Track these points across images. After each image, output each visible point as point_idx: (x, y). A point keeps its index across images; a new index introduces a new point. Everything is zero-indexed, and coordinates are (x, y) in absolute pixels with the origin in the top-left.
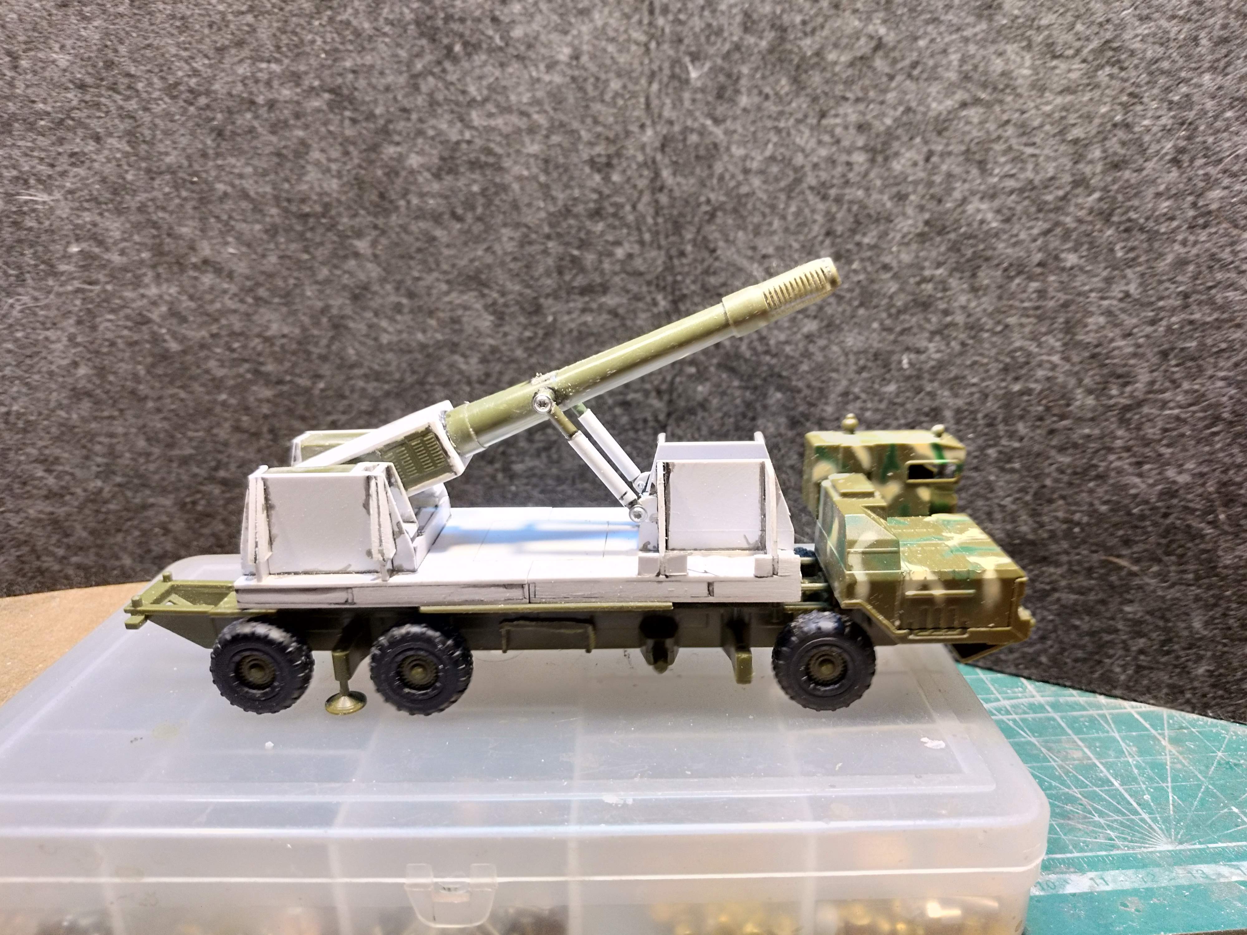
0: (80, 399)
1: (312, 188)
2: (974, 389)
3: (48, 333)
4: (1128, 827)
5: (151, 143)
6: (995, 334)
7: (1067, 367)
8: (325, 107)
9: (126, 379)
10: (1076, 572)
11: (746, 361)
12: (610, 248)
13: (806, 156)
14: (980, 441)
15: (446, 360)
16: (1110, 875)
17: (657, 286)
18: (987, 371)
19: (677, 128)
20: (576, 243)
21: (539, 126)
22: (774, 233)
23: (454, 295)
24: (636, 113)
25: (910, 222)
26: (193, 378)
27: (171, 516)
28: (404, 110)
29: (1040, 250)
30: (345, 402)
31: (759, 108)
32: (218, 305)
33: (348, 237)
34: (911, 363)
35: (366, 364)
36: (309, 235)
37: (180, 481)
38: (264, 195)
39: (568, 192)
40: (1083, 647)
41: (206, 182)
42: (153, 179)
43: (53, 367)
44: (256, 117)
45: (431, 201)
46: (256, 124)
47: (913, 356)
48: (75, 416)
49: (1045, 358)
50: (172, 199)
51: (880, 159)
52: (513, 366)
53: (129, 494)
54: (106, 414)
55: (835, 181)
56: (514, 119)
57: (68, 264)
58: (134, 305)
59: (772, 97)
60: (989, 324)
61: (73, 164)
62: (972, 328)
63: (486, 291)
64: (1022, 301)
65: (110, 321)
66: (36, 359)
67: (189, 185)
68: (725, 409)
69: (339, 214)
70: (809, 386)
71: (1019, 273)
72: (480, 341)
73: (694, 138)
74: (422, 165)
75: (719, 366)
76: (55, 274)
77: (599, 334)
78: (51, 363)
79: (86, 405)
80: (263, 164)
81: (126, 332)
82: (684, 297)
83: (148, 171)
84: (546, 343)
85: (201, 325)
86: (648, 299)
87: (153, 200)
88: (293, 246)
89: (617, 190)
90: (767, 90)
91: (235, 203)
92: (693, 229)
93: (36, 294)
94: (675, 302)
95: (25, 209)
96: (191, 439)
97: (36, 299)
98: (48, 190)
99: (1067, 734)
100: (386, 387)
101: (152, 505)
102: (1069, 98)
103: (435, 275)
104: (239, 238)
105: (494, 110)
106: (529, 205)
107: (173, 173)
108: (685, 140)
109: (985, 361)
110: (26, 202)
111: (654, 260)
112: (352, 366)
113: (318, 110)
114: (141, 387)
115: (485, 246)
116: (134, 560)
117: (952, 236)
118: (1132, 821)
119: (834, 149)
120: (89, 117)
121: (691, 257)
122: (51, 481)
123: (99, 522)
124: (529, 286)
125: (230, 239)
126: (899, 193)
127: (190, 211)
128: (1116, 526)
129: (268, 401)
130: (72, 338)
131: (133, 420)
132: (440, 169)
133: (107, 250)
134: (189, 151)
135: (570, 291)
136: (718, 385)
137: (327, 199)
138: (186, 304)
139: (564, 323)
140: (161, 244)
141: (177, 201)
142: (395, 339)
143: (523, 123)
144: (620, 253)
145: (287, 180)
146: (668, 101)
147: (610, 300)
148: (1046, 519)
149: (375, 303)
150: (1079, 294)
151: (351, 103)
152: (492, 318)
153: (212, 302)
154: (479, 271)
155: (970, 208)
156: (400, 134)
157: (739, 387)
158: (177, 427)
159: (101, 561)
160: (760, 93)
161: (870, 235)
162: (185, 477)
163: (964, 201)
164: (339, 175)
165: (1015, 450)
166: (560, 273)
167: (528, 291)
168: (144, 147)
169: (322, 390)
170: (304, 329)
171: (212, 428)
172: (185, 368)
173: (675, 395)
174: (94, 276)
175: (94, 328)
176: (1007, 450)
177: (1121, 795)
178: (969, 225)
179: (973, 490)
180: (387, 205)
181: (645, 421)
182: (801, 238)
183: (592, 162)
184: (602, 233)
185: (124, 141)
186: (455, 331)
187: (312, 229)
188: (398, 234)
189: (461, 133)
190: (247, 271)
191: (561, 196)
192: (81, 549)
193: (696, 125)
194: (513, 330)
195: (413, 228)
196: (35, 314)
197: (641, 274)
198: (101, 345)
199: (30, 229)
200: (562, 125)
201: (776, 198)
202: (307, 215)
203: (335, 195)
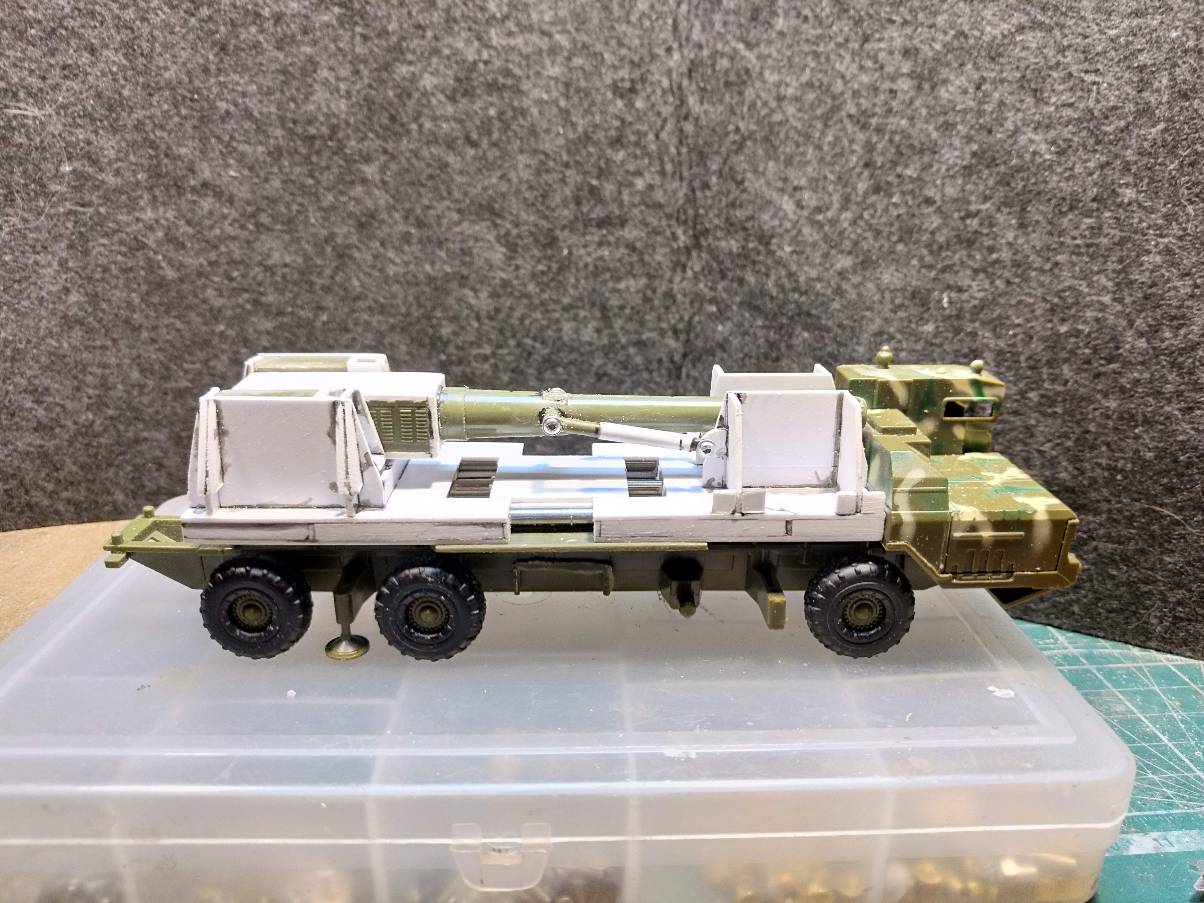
0: (70, 328)
1: (319, 108)
2: (1018, 330)
3: (38, 257)
4: (1184, 784)
5: (149, 57)
6: (1042, 271)
7: (1119, 307)
8: (334, 22)
9: (119, 308)
10: (1115, 520)
11: (772, 298)
12: (630, 178)
13: (846, 83)
14: (1022, 385)
15: (455, 294)
16: (1174, 835)
17: (678, 219)
18: (1033, 311)
19: (705, 52)
20: (595, 172)
21: (561, 47)
22: (809, 162)
23: (465, 225)
24: (663, 36)
25: (957, 153)
26: (189, 307)
27: (165, 451)
28: (418, 27)
29: (1096, 184)
30: (349, 336)
31: (796, 31)
32: (217, 232)
33: (355, 161)
34: (950, 302)
35: (371, 296)
36: (314, 159)
37: (175, 414)
38: (268, 115)
39: (590, 117)
40: (1119, 598)
41: (207, 99)
42: (150, 95)
43: (44, 293)
44: (262, 31)
45: (444, 126)
46: (261, 38)
47: (953, 295)
48: (65, 345)
49: (1094, 298)
50: (171, 117)
51: (926, 86)
52: (525, 301)
53: (121, 427)
54: (98, 343)
55: (877, 110)
56: (535, 38)
57: (61, 183)
58: (129, 230)
59: (811, 20)
60: (1037, 262)
61: (66, 77)
62: (1019, 266)
63: (499, 221)
64: (1074, 238)
65: (104, 245)
66: (24, 285)
67: (189, 102)
68: (746, 350)
69: (348, 137)
70: (840, 325)
71: (1072, 208)
72: (492, 274)
73: (724, 63)
74: (436, 87)
75: (741, 304)
76: (47, 195)
77: (616, 270)
78: (41, 288)
79: (77, 333)
80: (267, 82)
81: (120, 258)
82: (706, 232)
83: (146, 86)
84: (560, 278)
85: (198, 253)
86: (668, 233)
87: (151, 118)
88: (297, 170)
89: (640, 117)
90: (807, 12)
91: (238, 123)
92: (719, 159)
93: (26, 215)
94: (696, 237)
95: (14, 123)
96: (186, 372)
97: (25, 221)
98: (39, 103)
99: (1105, 687)
100: (391, 320)
101: (145, 439)
102: (1136, 22)
103: (447, 203)
104: (241, 158)
105: (513, 28)
106: (548, 131)
107: (173, 89)
108: (713, 65)
109: (1031, 300)
110: (15, 116)
111: (675, 192)
112: (356, 298)
113: (328, 25)
114: (135, 316)
115: (499, 174)
116: (127, 495)
117: (1002, 168)
118: (1187, 778)
119: (877, 75)
120: (83, 26)
121: (715, 189)
122: (41, 412)
123: (89, 456)
124: (546, 218)
125: (231, 161)
126: (946, 122)
127: (190, 130)
128: (1161, 473)
129: (268, 333)
130: (63, 263)
131: (127, 351)
132: (455, 90)
133: (101, 170)
134: (189, 66)
135: (587, 223)
136: (740, 325)
137: (334, 121)
138: (184, 229)
139: (580, 257)
140: (159, 164)
141: (176, 119)
142: (402, 270)
143: (544, 44)
144: (640, 184)
145: (293, 99)
146: (697, 24)
147: (630, 233)
148: (1087, 465)
149: (383, 232)
150: (1136, 232)
151: (362, 18)
152: (504, 250)
153: (211, 227)
154: (492, 200)
155: (1022, 139)
156: (414, 52)
157: (764, 327)
158: (172, 359)
159: (92, 496)
160: (799, 15)
161: (912, 167)
162: (179, 411)
163: (1016, 132)
164: (348, 95)
165: (1058, 393)
166: (578, 203)
167: (544, 223)
168: (142, 60)
169: (324, 323)
170: (307, 258)
171: (208, 360)
172: (181, 296)
173: (692, 336)
174: (87, 198)
175: (86, 253)
176: (1051, 394)
177: (1171, 751)
178: (1020, 157)
179: (1013, 434)
180: (398, 128)
181: (660, 361)
182: (837, 168)
183: (615, 88)
184: (623, 162)
185: (120, 55)
186: (464, 263)
187: (318, 153)
188: (408, 160)
189: (479, 53)
190: (249, 196)
191: (581, 123)
192: (72, 483)
193: (727, 49)
194: (526, 265)
195: (425, 152)
196: (25, 237)
197: (660, 206)
198: (93, 271)
199: (21, 145)
200: (585, 46)
201: (810, 126)
202: (313, 138)
203: (343, 116)
